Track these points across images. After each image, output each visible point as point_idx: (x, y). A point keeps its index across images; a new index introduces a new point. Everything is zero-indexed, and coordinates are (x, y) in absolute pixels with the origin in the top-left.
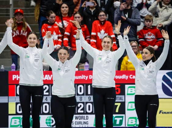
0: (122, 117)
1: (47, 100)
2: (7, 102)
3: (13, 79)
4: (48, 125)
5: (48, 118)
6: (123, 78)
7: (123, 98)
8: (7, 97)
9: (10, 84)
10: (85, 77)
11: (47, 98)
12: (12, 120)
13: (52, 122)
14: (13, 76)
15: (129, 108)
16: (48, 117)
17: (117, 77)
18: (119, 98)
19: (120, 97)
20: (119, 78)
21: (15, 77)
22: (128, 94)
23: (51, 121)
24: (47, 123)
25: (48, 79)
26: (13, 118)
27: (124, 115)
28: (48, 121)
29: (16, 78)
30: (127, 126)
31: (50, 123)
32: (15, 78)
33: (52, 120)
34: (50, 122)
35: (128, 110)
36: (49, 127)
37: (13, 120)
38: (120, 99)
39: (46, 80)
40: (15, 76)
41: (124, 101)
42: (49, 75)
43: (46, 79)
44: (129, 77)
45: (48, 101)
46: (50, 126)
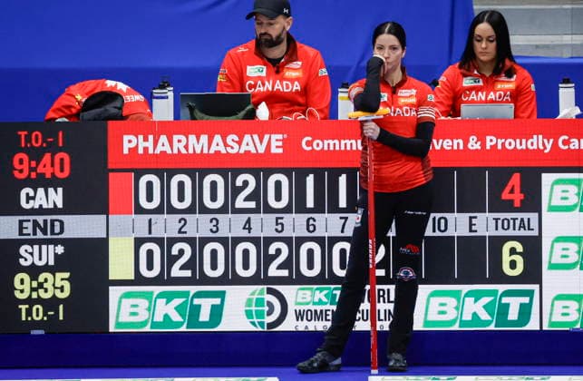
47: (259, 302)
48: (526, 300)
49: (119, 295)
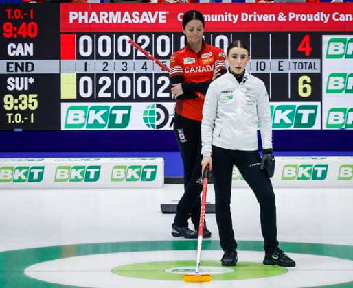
0: (315, 107)
1: (146, 69)
2: (58, 72)
3: (71, 21)
4: (148, 125)
5: (149, 110)
6: (318, 19)
7: (318, 66)
8: (58, 60)
9: (63, 33)
10: (232, 18)
11: (145, 64)
12: (68, 112)
13: (158, 119)
14: (71, 13)
15: (331, 87)
16: (148, 107)
17: (303, 17)
18: (308, 65)
19: (310, 63)
20: (309, 20)
21: (74, 16)
22: (328, 56)
23: (156, 116)
24: (145, 120)
25: (148, 22)
26: (71, 108)
27: (318, 104)
28: (148, 116)
29: (78, 19)
30: (324, 128)
31: (152, 120)
32: (75, 18)
33: (158, 114)
34: (154, 118)
35: (328, 91)
36: (152, 129)
37: (72, 113)
38: (310, 67)
39: (145, 22)
40: (75, 13)
41: (318, 71)
42: (150, 13)
43: (145, 20)
44: (331, 18)
45: (148, 72)
46: (153, 126)
47: (152, 112)
48: (312, 111)
49: (67, 108)
